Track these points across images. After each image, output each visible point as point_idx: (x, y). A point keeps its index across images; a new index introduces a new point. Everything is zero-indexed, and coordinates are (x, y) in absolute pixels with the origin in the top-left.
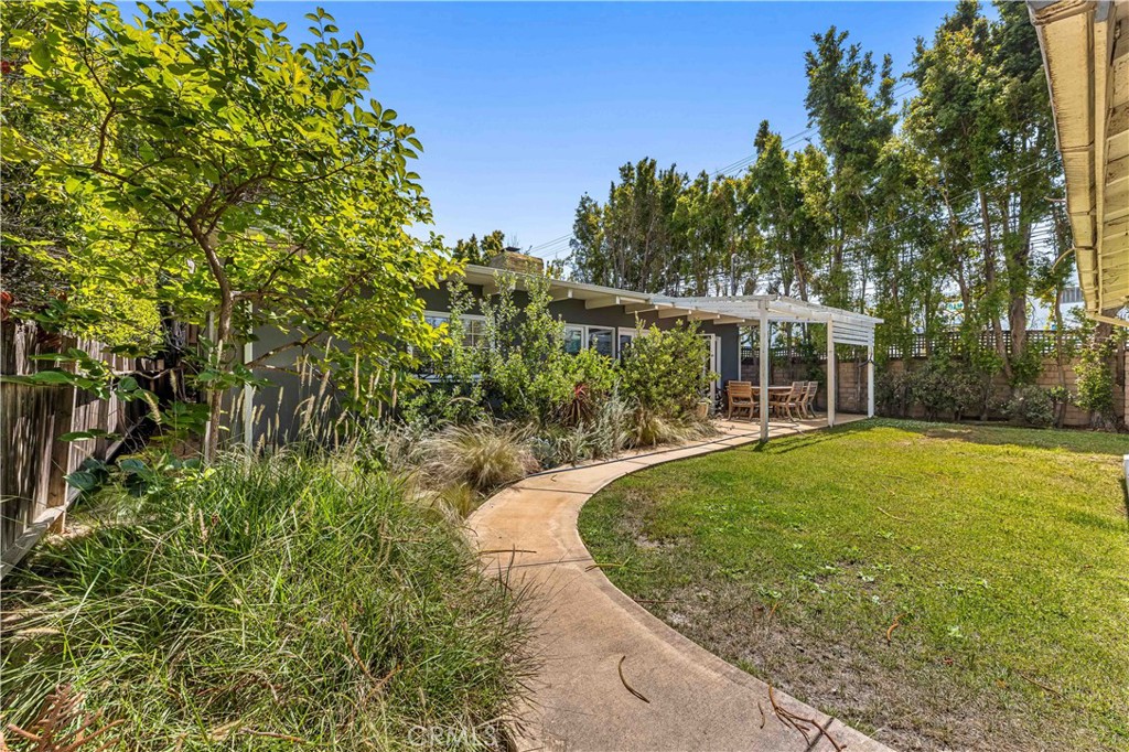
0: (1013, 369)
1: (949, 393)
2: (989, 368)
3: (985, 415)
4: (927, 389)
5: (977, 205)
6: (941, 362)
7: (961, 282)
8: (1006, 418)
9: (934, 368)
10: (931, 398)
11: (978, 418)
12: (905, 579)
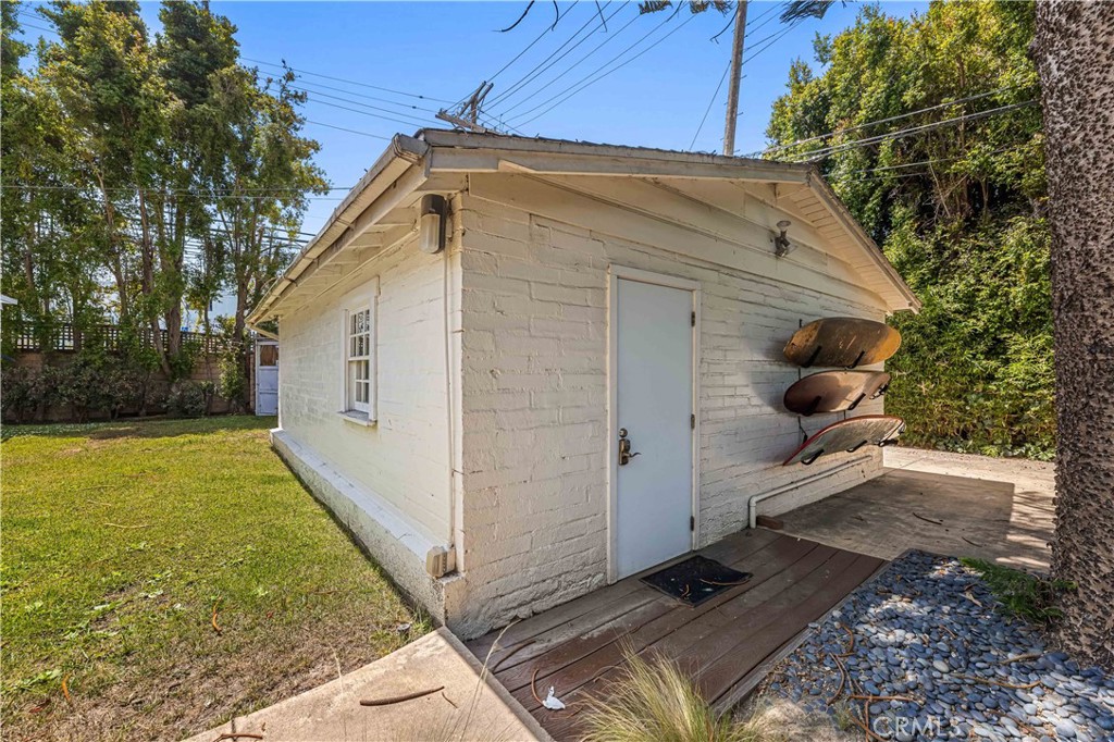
0: (171, 366)
1: (107, 390)
2: (150, 364)
3: (144, 411)
4: (79, 386)
5: (136, 200)
6: (95, 357)
7: (117, 273)
8: (165, 412)
9: (86, 364)
10: (83, 397)
11: (136, 415)
12: (192, 576)
